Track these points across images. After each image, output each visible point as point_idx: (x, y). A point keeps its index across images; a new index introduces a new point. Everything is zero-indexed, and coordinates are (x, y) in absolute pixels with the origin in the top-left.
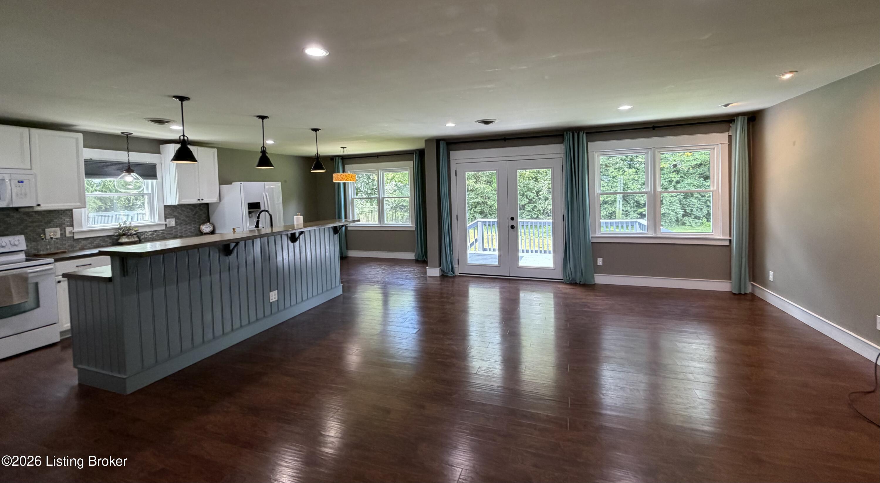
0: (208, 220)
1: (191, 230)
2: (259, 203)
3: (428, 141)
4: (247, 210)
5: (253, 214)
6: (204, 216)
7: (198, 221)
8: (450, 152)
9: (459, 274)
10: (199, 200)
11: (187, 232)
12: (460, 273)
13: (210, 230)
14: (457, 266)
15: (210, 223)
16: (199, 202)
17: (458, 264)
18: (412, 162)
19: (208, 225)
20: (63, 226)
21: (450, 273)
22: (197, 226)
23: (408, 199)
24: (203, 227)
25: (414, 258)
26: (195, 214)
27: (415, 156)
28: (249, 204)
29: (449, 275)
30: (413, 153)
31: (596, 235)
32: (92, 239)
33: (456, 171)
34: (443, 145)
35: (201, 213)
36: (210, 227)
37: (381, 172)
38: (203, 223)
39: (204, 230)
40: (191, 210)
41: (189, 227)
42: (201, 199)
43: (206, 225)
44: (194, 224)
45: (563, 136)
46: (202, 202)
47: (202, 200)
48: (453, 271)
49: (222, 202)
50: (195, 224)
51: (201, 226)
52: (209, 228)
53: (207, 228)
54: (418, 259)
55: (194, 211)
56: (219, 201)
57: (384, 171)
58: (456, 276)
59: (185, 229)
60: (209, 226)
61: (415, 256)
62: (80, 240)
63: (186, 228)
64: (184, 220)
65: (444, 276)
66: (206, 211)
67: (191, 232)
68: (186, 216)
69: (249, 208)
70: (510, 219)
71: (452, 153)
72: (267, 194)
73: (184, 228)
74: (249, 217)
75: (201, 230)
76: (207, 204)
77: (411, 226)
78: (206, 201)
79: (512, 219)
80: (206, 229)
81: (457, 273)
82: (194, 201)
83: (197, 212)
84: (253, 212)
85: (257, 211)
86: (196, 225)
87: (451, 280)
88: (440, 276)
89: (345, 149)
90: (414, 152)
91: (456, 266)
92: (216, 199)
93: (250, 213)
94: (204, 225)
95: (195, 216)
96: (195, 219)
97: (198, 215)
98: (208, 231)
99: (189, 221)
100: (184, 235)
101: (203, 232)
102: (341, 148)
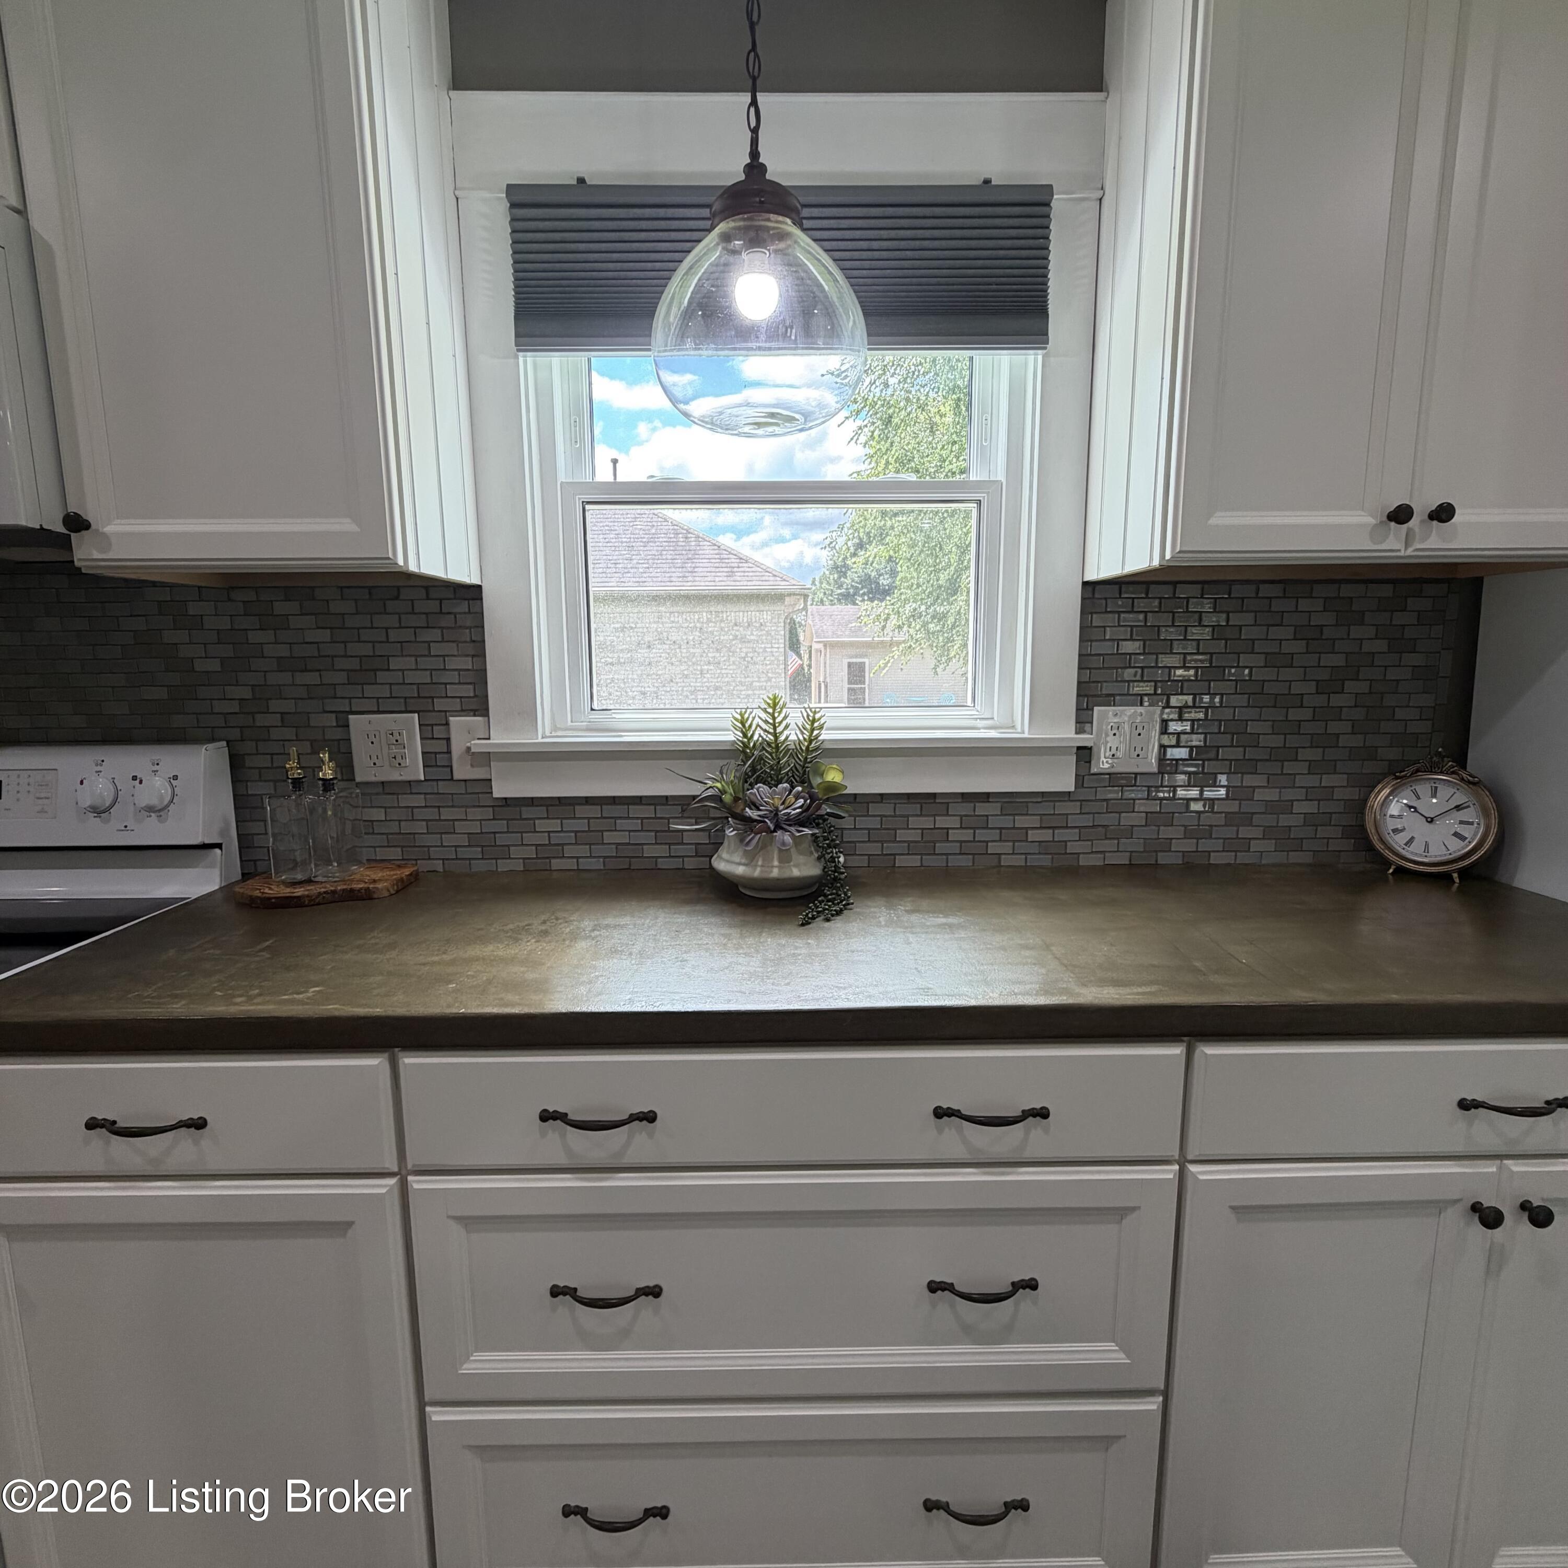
1: (1284, 820)
6: (1416, 710)
7: (1357, 741)
10: (1401, 516)
11: (1245, 832)
13: (1457, 848)
15: (1473, 785)
19: (1441, 794)
20: (439, 704)
22: (1344, 795)
24: (1394, 809)
32: (594, 811)
36: (1470, 815)
38: (1403, 773)
39: (1402, 838)
43: (1423, 789)
44: (1313, 768)
46: (1431, 544)
50: (1330, 767)
51: (1379, 799)
52: (1450, 825)
53: (1431, 820)
60: (1460, 808)
62: (527, 812)
64: (1230, 727)
76: (1472, 577)
78: (1477, 534)
80: (1416, 827)
86: (1327, 780)
94: (1408, 792)
95: (1336, 700)
96: (1334, 727)
97: (1363, 687)
98: (1437, 853)
99: (1277, 741)
100: (1215, 859)
101: (1387, 863)
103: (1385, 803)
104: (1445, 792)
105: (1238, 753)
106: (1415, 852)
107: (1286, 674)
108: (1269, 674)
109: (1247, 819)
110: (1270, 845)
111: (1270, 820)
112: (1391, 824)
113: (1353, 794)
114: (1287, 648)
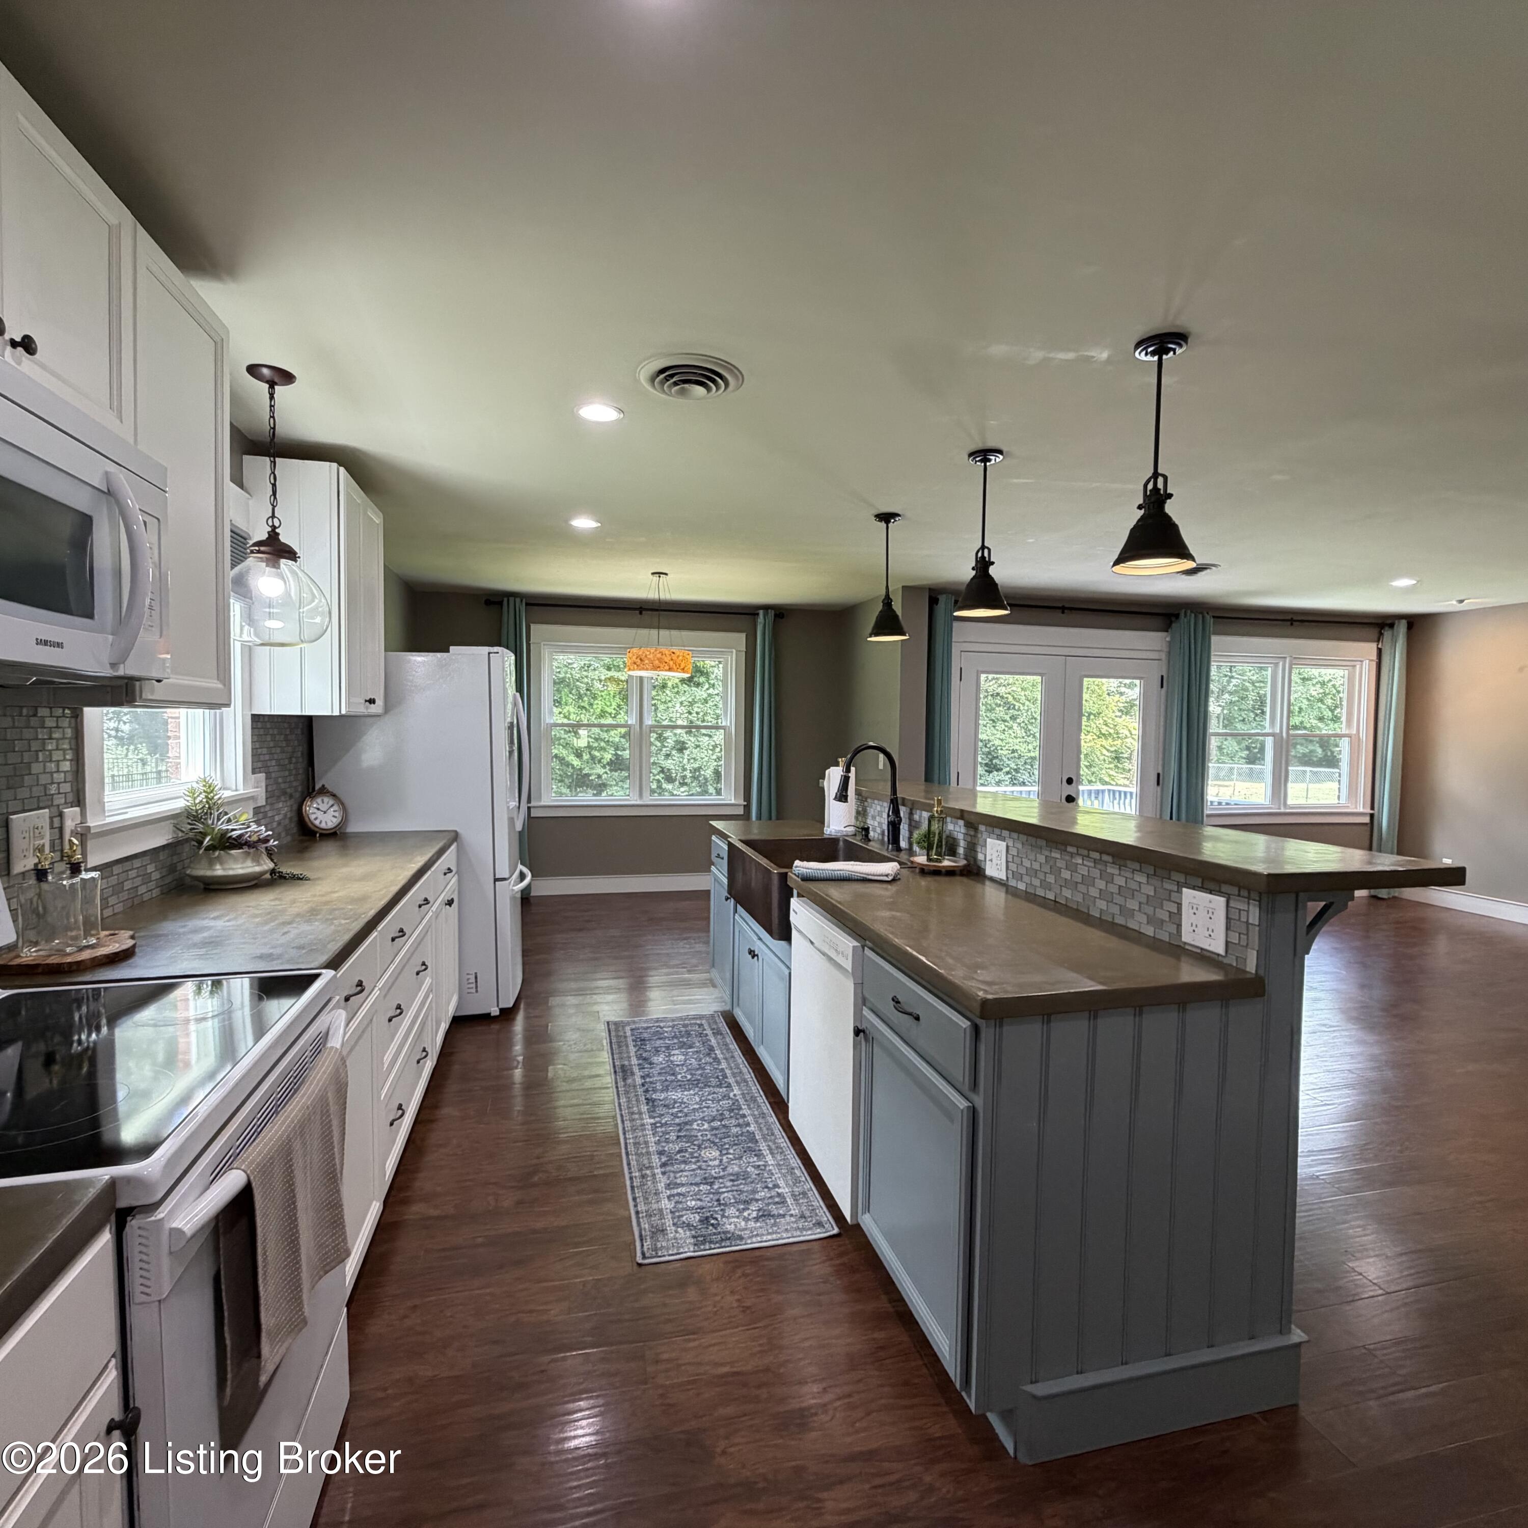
0: (308, 781)
3: (911, 590)
6: (302, 767)
7: (295, 784)
8: (952, 623)
13: (336, 821)
15: (335, 798)
16: (365, 710)
18: (744, 636)
19: (323, 802)
20: (58, 802)
23: (721, 733)
24: (312, 811)
26: (291, 759)
27: (761, 620)
28: (508, 727)
30: (758, 614)
33: (961, 669)
35: (299, 754)
36: (333, 807)
38: (310, 797)
39: (318, 821)
40: (286, 738)
43: (319, 800)
45: (1175, 617)
46: (370, 710)
47: (374, 701)
50: (292, 795)
52: (330, 813)
53: (325, 812)
55: (289, 744)
56: (383, 711)
64: (276, 782)
66: (307, 749)
68: (279, 765)
70: (1064, 780)
77: (733, 802)
78: (376, 706)
79: (1070, 781)
82: (361, 705)
83: (294, 749)
89: (663, 578)
94: (314, 803)
98: (330, 824)
102: (653, 574)
103: (308, 808)
104: (326, 801)
105: (277, 793)
106: (323, 826)
107: (283, 756)
112: (313, 817)
113: (299, 807)
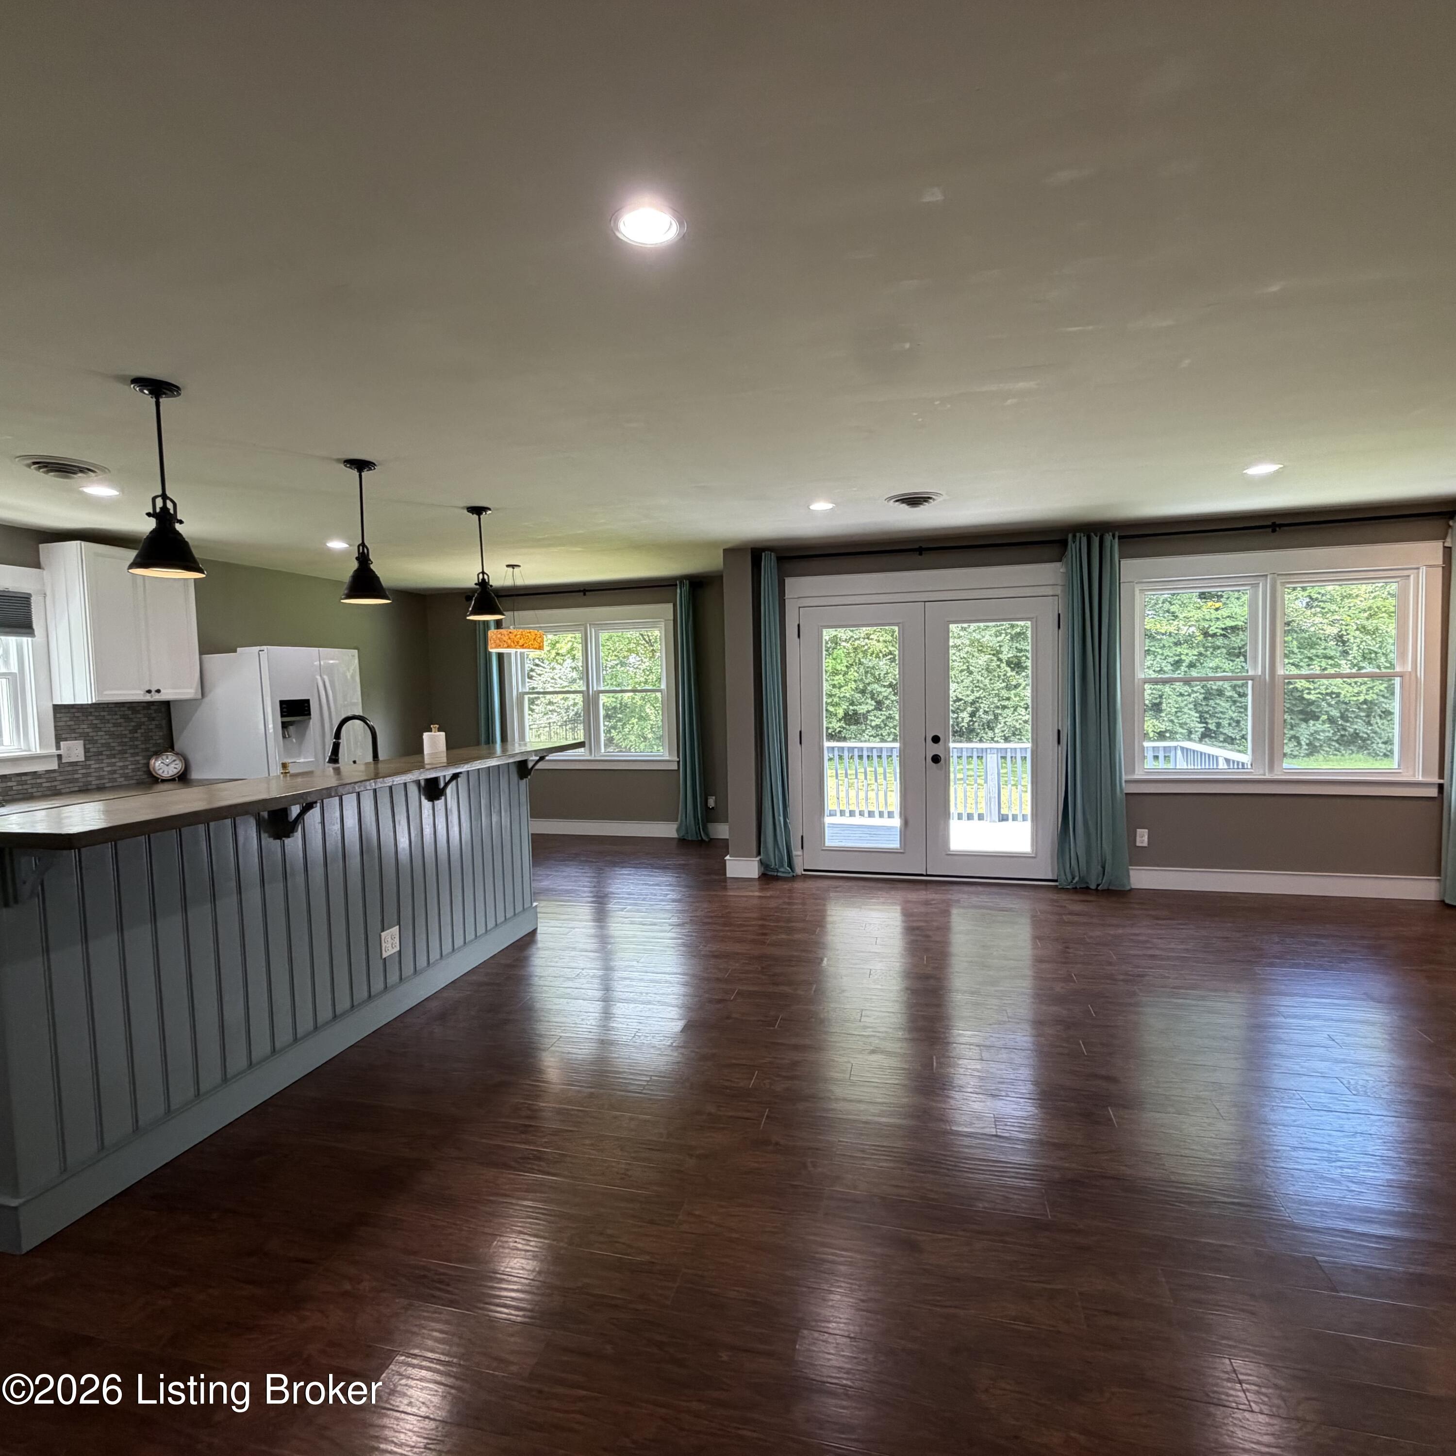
0: (168, 745)
1: (127, 771)
2: (308, 701)
3: (732, 552)
4: (279, 720)
5: (291, 729)
6: (158, 736)
7: (143, 746)
8: (784, 580)
9: (804, 873)
10: (149, 691)
11: (115, 776)
12: (805, 870)
13: (176, 771)
14: (800, 853)
15: (177, 754)
16: (148, 698)
17: (802, 848)
18: (671, 605)
19: (169, 758)
21: (782, 870)
22: (142, 762)
23: (659, 695)
24: (157, 764)
25: (674, 835)
26: (134, 731)
27: (678, 591)
28: (282, 703)
29: (779, 874)
30: (676, 585)
31: (1136, 777)
33: (799, 626)
34: (768, 564)
35: (150, 727)
36: (177, 762)
37: (593, 630)
38: (157, 754)
39: (161, 771)
40: (125, 717)
41: (121, 764)
42: (154, 689)
43: (164, 757)
44: (133, 755)
45: (1064, 543)
46: (157, 697)
47: (158, 691)
48: (790, 864)
49: (206, 700)
50: (137, 754)
51: (152, 762)
52: (173, 765)
53: (167, 765)
54: (686, 838)
55: (131, 720)
56: (200, 696)
57: (601, 626)
58: (797, 876)
59: (109, 769)
60: (174, 761)
61: (678, 830)
63: (113, 765)
64: (107, 745)
65: (767, 876)
66: (164, 723)
67: (126, 777)
68: (111, 734)
69: (282, 716)
70: (929, 739)
71: (789, 581)
72: (326, 678)
73: (109, 765)
74: (284, 737)
75: (152, 770)
76: (167, 704)
77: (668, 758)
78: (166, 695)
79: (936, 739)
80: (165, 768)
81: (799, 871)
82: (136, 695)
83: (139, 726)
84: (291, 723)
85: (299, 721)
86: (137, 758)
87: (786, 886)
88: (759, 878)
89: (516, 569)
90: (678, 582)
91: (796, 852)
92: (192, 691)
93: (285, 726)
94: (160, 759)
95: (136, 735)
96: (136, 743)
97: (143, 731)
98: (171, 773)
99: (120, 748)
100: (107, 785)
101: (158, 779)
102: (508, 566)
103: (154, 763)
104: (170, 757)
105: (108, 753)
106: (165, 774)
107: (119, 729)
108: (115, 729)
109: (114, 772)
110: (123, 779)
111: (121, 772)
112: (157, 768)
113: (145, 761)
114: (119, 721)
